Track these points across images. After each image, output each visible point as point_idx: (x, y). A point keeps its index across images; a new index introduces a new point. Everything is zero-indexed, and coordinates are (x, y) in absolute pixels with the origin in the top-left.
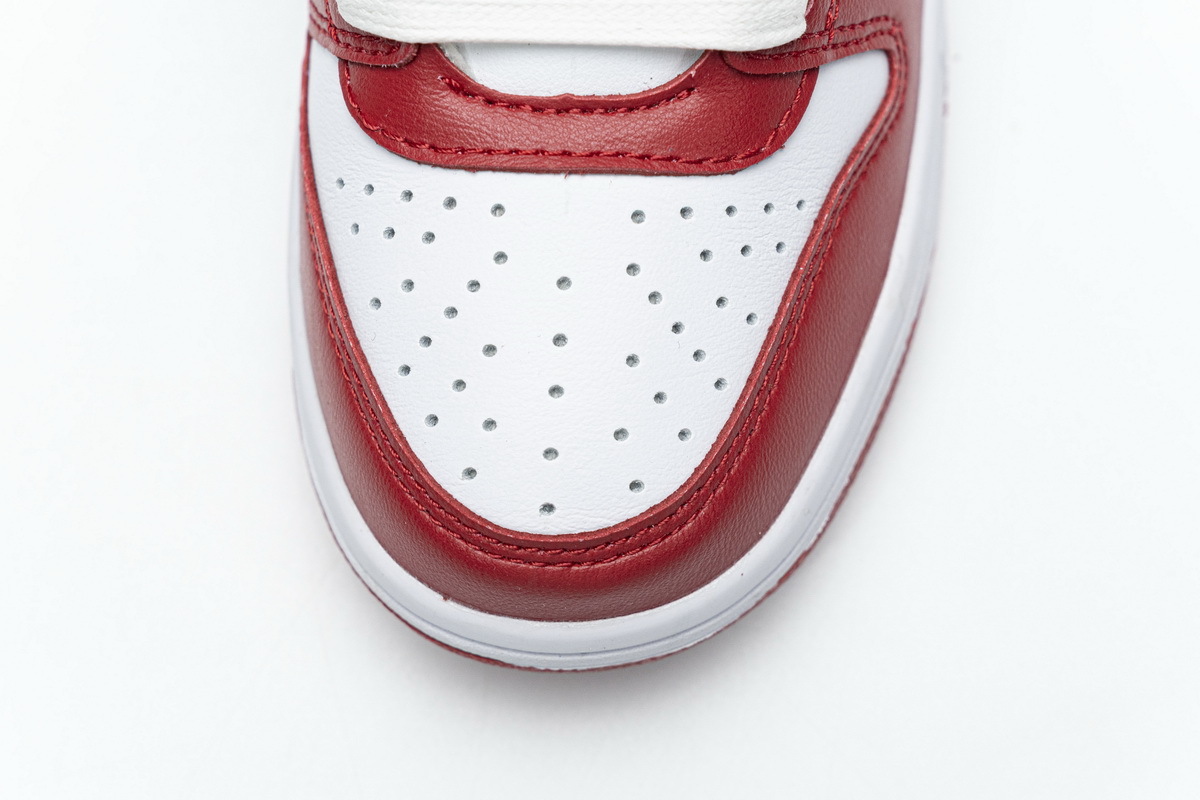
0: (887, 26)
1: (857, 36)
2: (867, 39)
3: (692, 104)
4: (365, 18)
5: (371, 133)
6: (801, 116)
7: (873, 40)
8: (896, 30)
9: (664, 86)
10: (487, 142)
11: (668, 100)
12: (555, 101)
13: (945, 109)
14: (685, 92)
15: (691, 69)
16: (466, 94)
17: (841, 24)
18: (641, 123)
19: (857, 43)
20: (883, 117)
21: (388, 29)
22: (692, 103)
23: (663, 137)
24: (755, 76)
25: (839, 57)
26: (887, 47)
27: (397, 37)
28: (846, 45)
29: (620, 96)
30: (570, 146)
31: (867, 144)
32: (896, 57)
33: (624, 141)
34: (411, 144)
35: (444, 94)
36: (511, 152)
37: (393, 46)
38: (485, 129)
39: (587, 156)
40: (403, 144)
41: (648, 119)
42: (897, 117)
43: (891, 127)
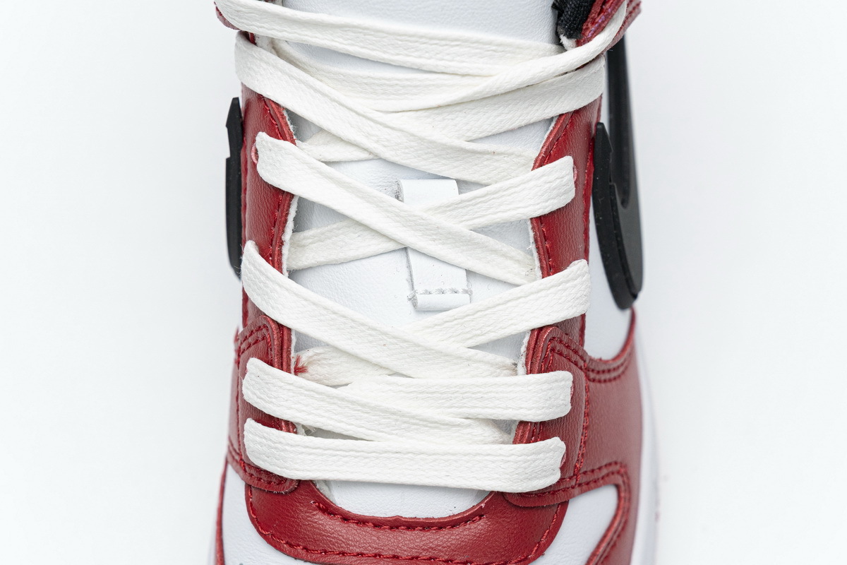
0: (617, 467)
1: (596, 477)
2: (603, 478)
3: (482, 526)
4: (264, 461)
5: (264, 536)
6: (556, 534)
7: (606, 479)
8: (622, 471)
9: (464, 513)
10: (342, 547)
11: (466, 522)
12: (389, 521)
13: (657, 516)
14: (477, 517)
15: (481, 503)
16: (329, 514)
17: (585, 470)
18: (447, 537)
19: (595, 482)
20: (613, 530)
21: (279, 469)
22: (480, 525)
23: (461, 548)
24: (525, 508)
25: (582, 492)
26: (616, 482)
27: (285, 476)
28: (588, 484)
29: (433, 518)
30: (398, 552)
31: (601, 550)
32: (623, 488)
33: (435, 550)
34: (291, 546)
35: (315, 513)
36: (358, 554)
37: (282, 480)
38: (341, 538)
39: (410, 559)
40: (285, 546)
41: (452, 535)
42: (623, 529)
43: (619, 536)
